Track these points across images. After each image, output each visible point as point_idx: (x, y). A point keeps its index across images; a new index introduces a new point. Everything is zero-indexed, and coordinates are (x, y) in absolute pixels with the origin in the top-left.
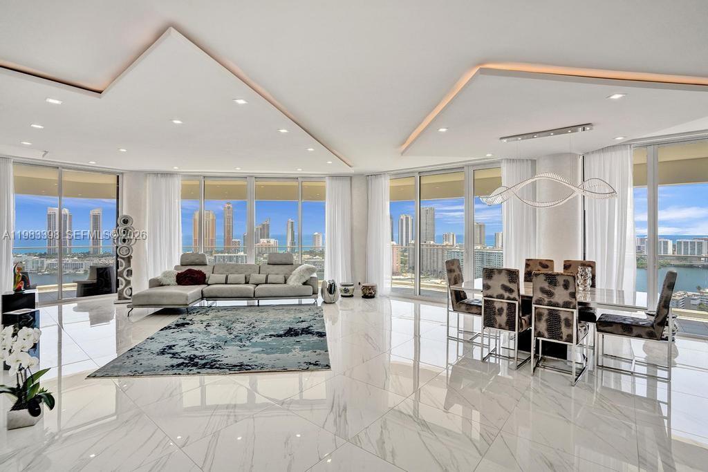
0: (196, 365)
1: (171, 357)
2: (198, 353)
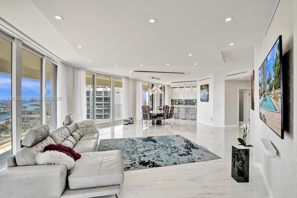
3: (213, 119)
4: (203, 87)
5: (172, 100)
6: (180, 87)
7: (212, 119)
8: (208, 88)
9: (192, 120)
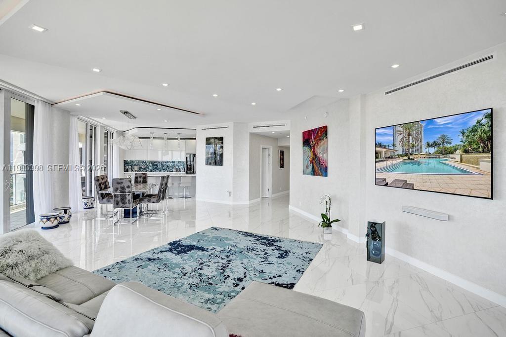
0: (268, 240)
1: (281, 247)
2: (264, 247)
3: (232, 194)
4: (212, 141)
5: (126, 163)
6: (181, 139)
7: (230, 193)
8: (222, 143)
9: (183, 197)
